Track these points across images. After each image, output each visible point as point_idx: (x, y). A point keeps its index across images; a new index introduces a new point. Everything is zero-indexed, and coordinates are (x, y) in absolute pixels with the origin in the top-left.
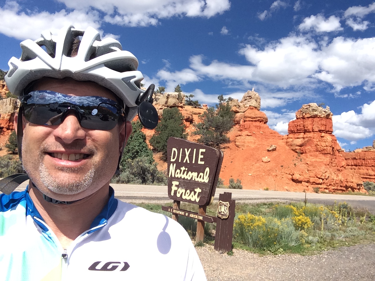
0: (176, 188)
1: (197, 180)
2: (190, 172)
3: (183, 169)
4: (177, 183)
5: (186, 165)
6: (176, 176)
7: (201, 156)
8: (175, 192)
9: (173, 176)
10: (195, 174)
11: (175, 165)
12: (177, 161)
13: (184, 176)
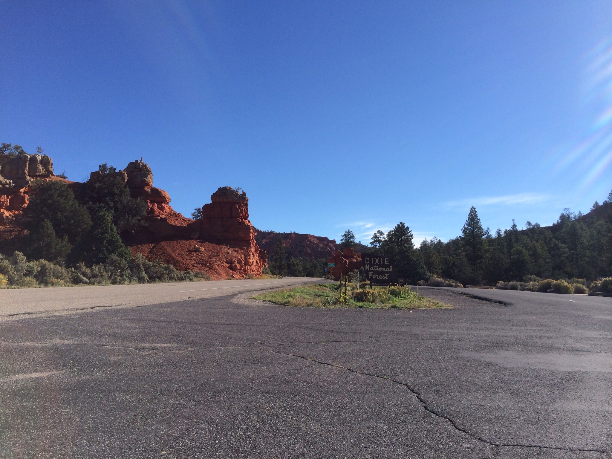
0: (372, 275)
1: (385, 270)
2: (380, 268)
3: (375, 266)
4: (372, 273)
5: (377, 265)
6: (371, 270)
7: (386, 261)
8: (372, 277)
9: (369, 270)
10: (384, 269)
11: (369, 265)
12: (370, 263)
13: (377, 269)
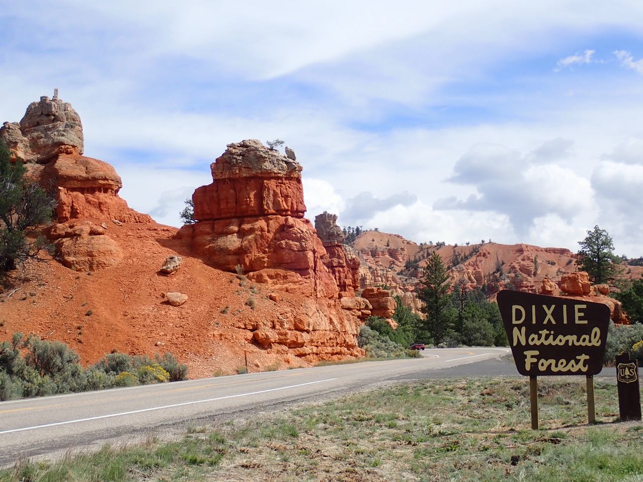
1: (577, 344)
2: (560, 337)
3: (544, 332)
5: (549, 326)
6: (531, 343)
7: (579, 314)
8: (534, 366)
9: (523, 343)
10: (572, 339)
11: (523, 329)
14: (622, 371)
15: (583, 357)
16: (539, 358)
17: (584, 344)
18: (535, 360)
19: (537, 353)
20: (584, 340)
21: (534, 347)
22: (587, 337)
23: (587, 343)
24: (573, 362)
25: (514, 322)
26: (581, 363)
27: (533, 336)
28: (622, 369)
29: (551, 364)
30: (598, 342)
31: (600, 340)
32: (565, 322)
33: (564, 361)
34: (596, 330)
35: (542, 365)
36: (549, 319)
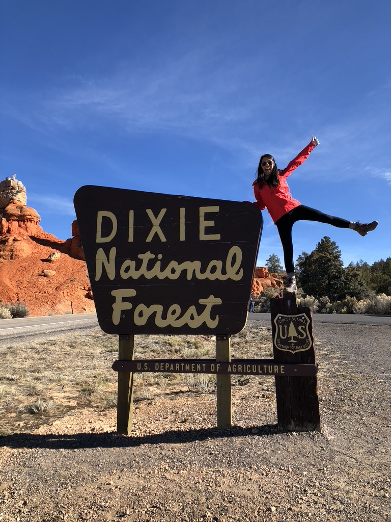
1: (200, 276)
2: (173, 264)
3: (147, 257)
5: (156, 246)
6: (125, 276)
7: (203, 224)
8: (127, 315)
9: (112, 276)
10: (192, 267)
11: (113, 251)
12: (119, 241)
13: (156, 272)
14: (283, 328)
15: (212, 301)
16: (135, 301)
17: (212, 277)
18: (128, 306)
19: (132, 293)
20: (214, 269)
21: (129, 284)
22: (219, 264)
23: (218, 275)
24: (192, 310)
25: (100, 239)
26: (207, 312)
27: (128, 263)
28: (283, 324)
29: (155, 313)
30: (237, 273)
31: (242, 269)
32: (182, 238)
33: (176, 307)
34: (236, 250)
35: (141, 315)
36: (156, 234)
